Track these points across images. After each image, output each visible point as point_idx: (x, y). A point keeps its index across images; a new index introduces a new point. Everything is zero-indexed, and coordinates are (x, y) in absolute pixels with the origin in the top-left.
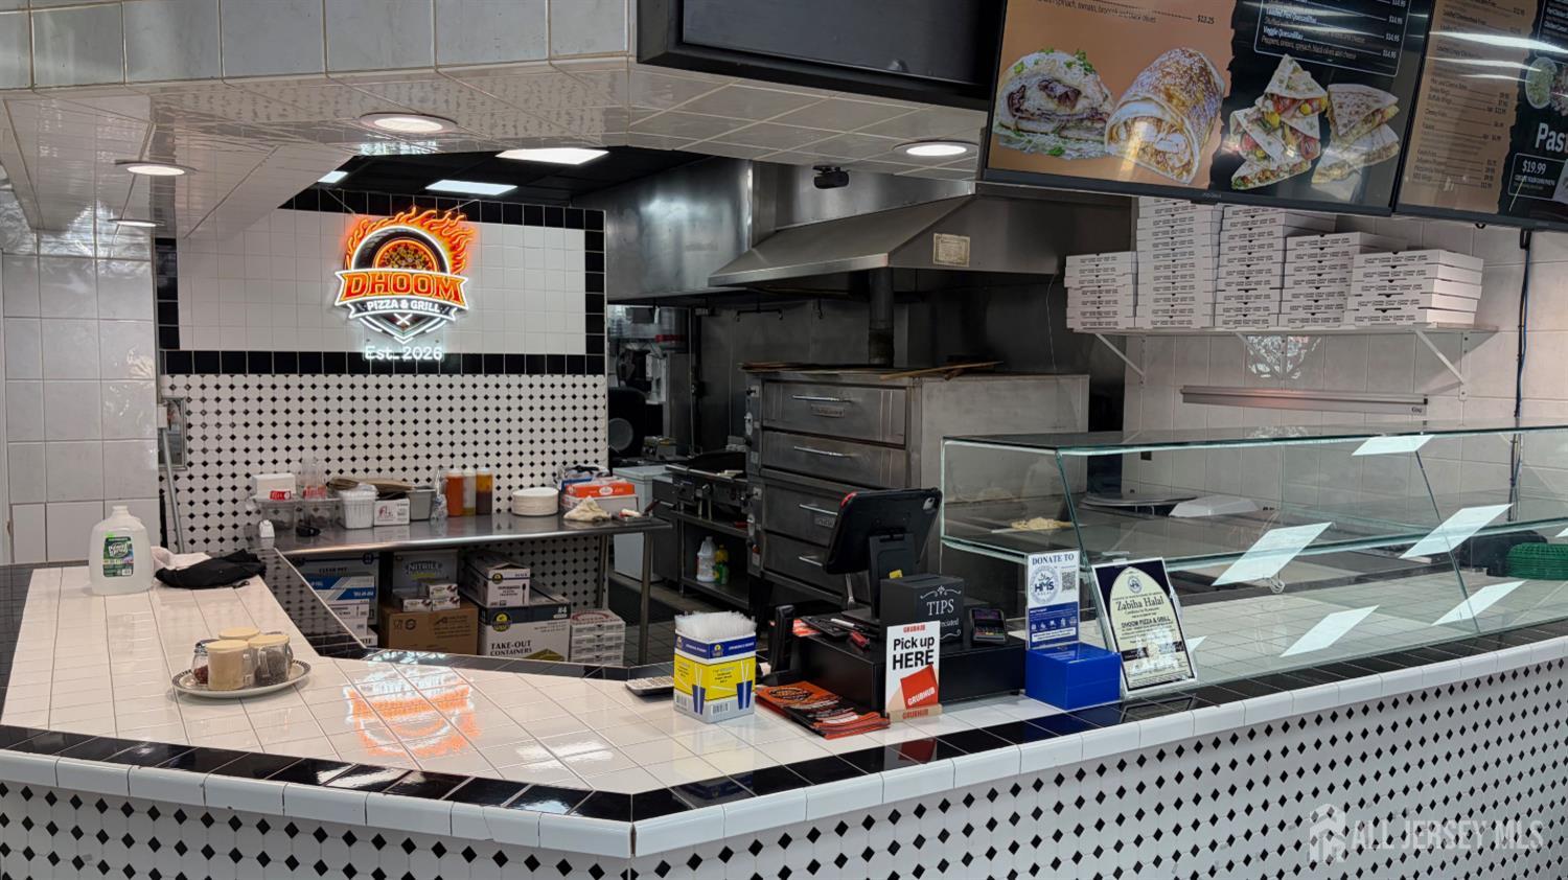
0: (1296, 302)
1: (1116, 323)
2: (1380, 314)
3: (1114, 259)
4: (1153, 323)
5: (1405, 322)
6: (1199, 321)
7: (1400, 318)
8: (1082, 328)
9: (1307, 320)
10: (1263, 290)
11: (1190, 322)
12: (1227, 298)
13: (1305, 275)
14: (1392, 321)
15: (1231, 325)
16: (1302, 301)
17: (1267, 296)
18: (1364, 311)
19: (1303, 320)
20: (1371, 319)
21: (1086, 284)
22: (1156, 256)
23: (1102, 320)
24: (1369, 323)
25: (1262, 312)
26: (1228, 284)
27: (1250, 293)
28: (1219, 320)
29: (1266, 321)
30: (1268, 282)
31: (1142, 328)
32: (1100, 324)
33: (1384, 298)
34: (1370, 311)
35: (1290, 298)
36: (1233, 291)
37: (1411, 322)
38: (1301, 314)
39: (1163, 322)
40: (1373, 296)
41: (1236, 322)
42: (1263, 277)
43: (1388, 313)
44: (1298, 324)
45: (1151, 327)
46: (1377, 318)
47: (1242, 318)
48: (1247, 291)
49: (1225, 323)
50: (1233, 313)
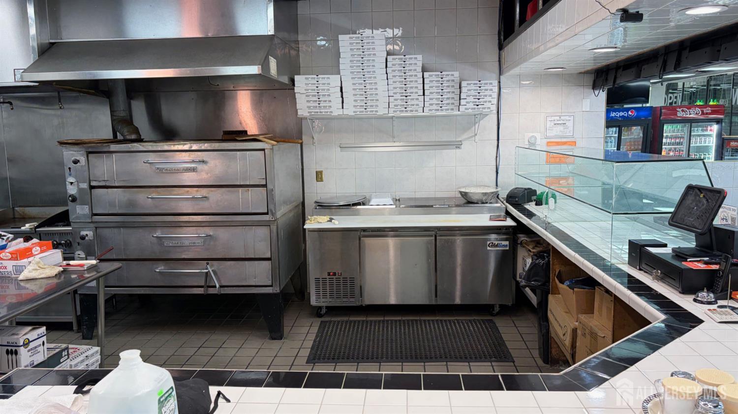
0: (431, 102)
1: (331, 112)
2: (476, 107)
3: (329, 78)
4: (354, 112)
5: (486, 110)
6: (382, 111)
7: (484, 108)
8: (308, 114)
9: (438, 110)
10: (414, 96)
11: (377, 111)
12: (396, 100)
13: (435, 90)
14: (481, 110)
15: (398, 112)
16: (435, 101)
17: (417, 99)
18: (468, 106)
19: (436, 110)
20: (472, 109)
21: (310, 91)
22: (352, 78)
23: (322, 110)
24: (471, 111)
25: (415, 107)
26: (395, 93)
27: (408, 97)
28: (391, 110)
29: (417, 111)
30: (417, 93)
31: (348, 115)
32: (321, 112)
33: (477, 100)
34: (471, 105)
35: (428, 100)
36: (398, 96)
37: (489, 110)
38: (435, 107)
39: (360, 112)
40: (471, 99)
41: (400, 111)
42: (414, 90)
43: (479, 106)
44: (433, 111)
45: (354, 114)
46: (475, 109)
47: (404, 109)
48: (406, 97)
49: (394, 111)
50: (399, 107)
